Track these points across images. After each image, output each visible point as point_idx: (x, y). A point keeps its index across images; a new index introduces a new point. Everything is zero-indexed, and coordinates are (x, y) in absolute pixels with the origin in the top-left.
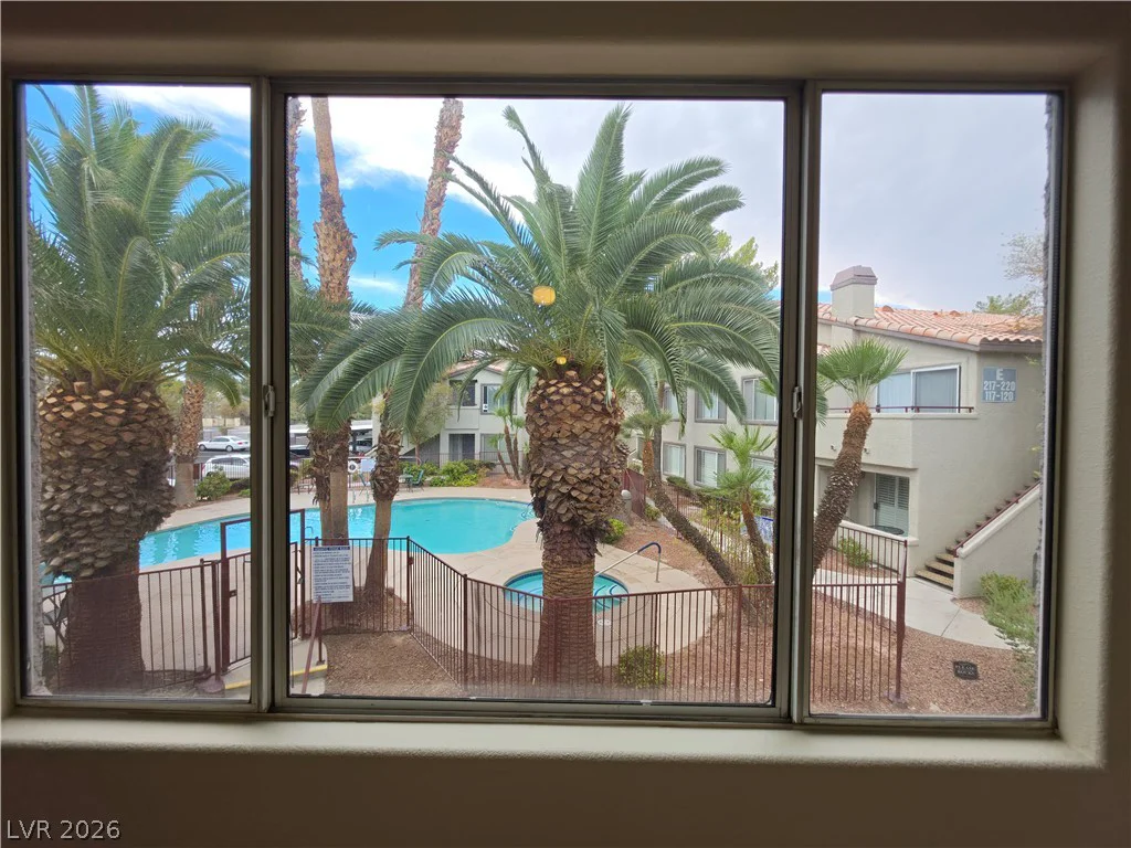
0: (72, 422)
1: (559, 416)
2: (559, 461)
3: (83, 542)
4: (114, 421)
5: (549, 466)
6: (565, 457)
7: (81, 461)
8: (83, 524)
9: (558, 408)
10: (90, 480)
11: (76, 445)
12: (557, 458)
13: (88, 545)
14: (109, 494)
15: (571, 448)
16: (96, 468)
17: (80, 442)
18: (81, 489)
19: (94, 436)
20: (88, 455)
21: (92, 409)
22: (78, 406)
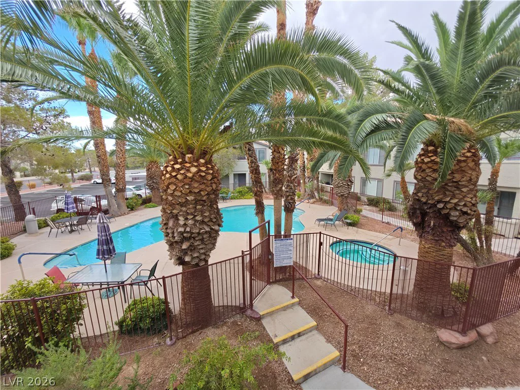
0: (192, 179)
1: (463, 169)
2: (459, 194)
3: (200, 247)
4: (210, 177)
5: (454, 197)
6: (463, 192)
7: (196, 202)
8: (200, 237)
9: (463, 164)
10: (202, 212)
11: (195, 193)
12: (458, 192)
13: (202, 249)
14: (211, 220)
15: (467, 187)
16: (203, 206)
17: (197, 191)
18: (199, 218)
19: (203, 187)
20: (199, 198)
21: (200, 171)
22: (194, 170)
